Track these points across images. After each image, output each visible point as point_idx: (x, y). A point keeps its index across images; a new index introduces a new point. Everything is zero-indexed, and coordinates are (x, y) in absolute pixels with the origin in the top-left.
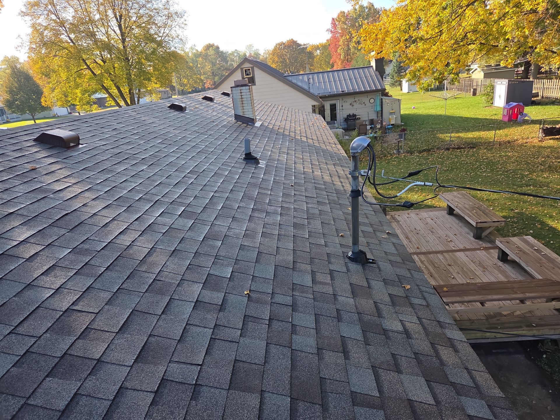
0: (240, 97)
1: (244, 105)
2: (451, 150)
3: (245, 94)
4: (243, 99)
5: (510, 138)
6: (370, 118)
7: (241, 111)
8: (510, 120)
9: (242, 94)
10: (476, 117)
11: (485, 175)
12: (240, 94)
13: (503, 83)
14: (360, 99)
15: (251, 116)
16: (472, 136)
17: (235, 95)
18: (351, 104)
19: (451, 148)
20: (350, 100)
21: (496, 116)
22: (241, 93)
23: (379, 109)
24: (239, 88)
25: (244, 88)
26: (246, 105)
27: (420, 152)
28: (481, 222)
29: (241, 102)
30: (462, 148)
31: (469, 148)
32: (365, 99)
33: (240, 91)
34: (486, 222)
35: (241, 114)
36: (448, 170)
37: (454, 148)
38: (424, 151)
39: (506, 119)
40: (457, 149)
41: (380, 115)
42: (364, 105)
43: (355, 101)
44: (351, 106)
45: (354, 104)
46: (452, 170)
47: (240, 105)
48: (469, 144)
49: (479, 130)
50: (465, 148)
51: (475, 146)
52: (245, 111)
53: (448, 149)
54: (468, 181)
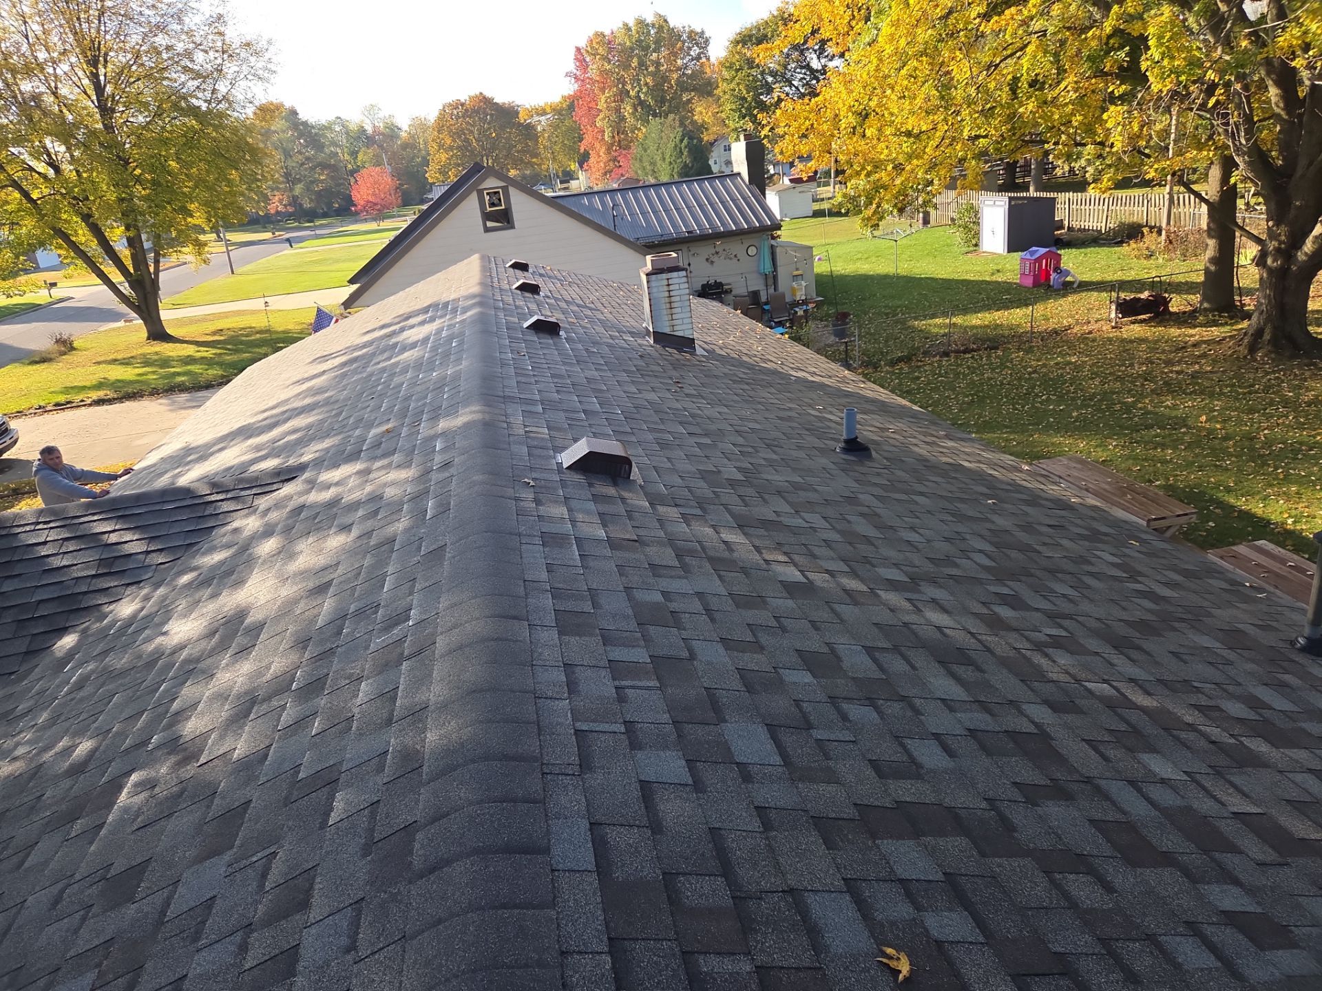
0: (667, 294)
1: (674, 311)
2: (953, 355)
3: (677, 287)
4: (673, 299)
5: (1054, 323)
6: (751, 289)
7: (667, 323)
8: (1036, 284)
9: (671, 288)
10: (962, 278)
11: (1054, 409)
12: (666, 288)
13: (997, 203)
14: (727, 248)
15: (687, 334)
16: (979, 322)
17: (655, 290)
18: (707, 260)
19: (952, 352)
20: (705, 250)
21: (1001, 274)
22: (668, 285)
23: (768, 268)
24: (664, 276)
25: (675, 274)
26: (679, 310)
27: (893, 363)
28: (1155, 519)
29: (668, 305)
30: (973, 350)
31: (986, 349)
32: (737, 247)
33: (665, 282)
34: (1164, 518)
35: (667, 330)
36: (972, 401)
37: (957, 352)
38: (900, 360)
39: (1029, 282)
40: (965, 352)
41: (771, 281)
42: (735, 260)
43: (717, 253)
44: (708, 265)
45: (715, 259)
46: (982, 400)
47: (665, 312)
48: (984, 341)
49: (987, 308)
50: (979, 350)
51: (996, 344)
52: (675, 322)
53: (946, 354)
54: (1029, 424)
